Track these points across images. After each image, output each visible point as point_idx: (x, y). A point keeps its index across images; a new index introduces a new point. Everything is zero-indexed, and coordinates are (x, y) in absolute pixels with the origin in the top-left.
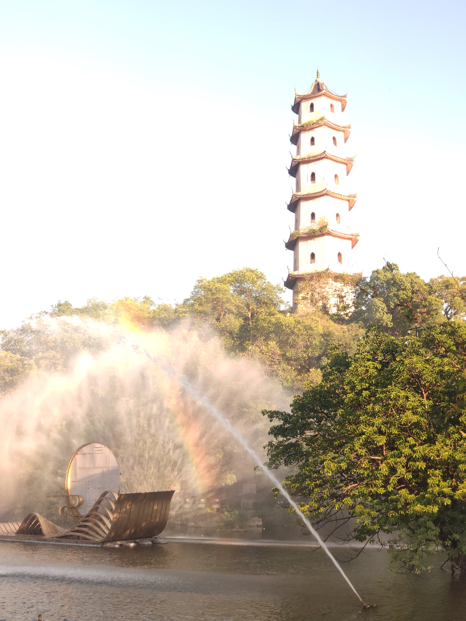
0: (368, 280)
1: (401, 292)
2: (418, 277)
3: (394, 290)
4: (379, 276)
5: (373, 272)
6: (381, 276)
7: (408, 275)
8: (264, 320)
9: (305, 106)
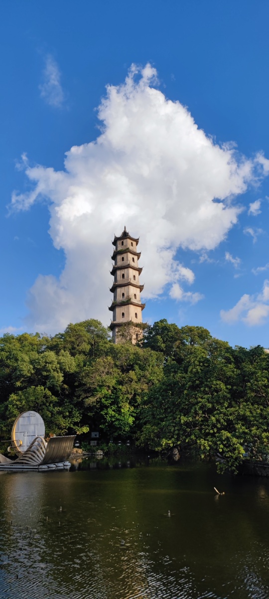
0: (152, 326)
1: (169, 333)
2: (176, 326)
3: (166, 332)
4: (159, 325)
5: (155, 323)
6: (160, 325)
7: (172, 325)
8: (102, 346)
9: (119, 243)
